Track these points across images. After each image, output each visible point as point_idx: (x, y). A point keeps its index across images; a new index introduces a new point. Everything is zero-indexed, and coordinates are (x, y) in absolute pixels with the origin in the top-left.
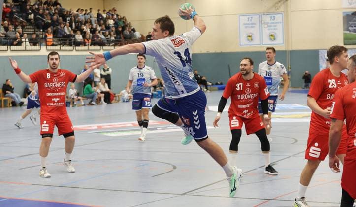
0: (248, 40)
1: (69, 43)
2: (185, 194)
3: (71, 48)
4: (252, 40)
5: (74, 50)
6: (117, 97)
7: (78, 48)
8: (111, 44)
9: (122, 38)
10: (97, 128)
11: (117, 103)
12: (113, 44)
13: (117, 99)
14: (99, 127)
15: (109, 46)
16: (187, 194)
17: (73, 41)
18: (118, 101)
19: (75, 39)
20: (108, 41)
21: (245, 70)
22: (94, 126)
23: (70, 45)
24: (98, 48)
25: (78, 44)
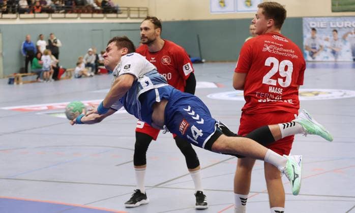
0: (220, 6)
1: (12, 10)
2: (156, 186)
3: (14, 16)
4: (224, 6)
5: (18, 19)
6: (69, 72)
7: (22, 16)
8: (61, 11)
9: (74, 4)
10: (47, 108)
11: (69, 80)
12: (63, 11)
13: (69, 74)
14: (50, 108)
15: (58, 13)
16: (159, 186)
17: (16, 7)
18: (70, 77)
19: (19, 6)
20: (57, 7)
21: (147, 37)
22: (44, 107)
23: (13, 12)
24: (45, 15)
25: (22, 11)
